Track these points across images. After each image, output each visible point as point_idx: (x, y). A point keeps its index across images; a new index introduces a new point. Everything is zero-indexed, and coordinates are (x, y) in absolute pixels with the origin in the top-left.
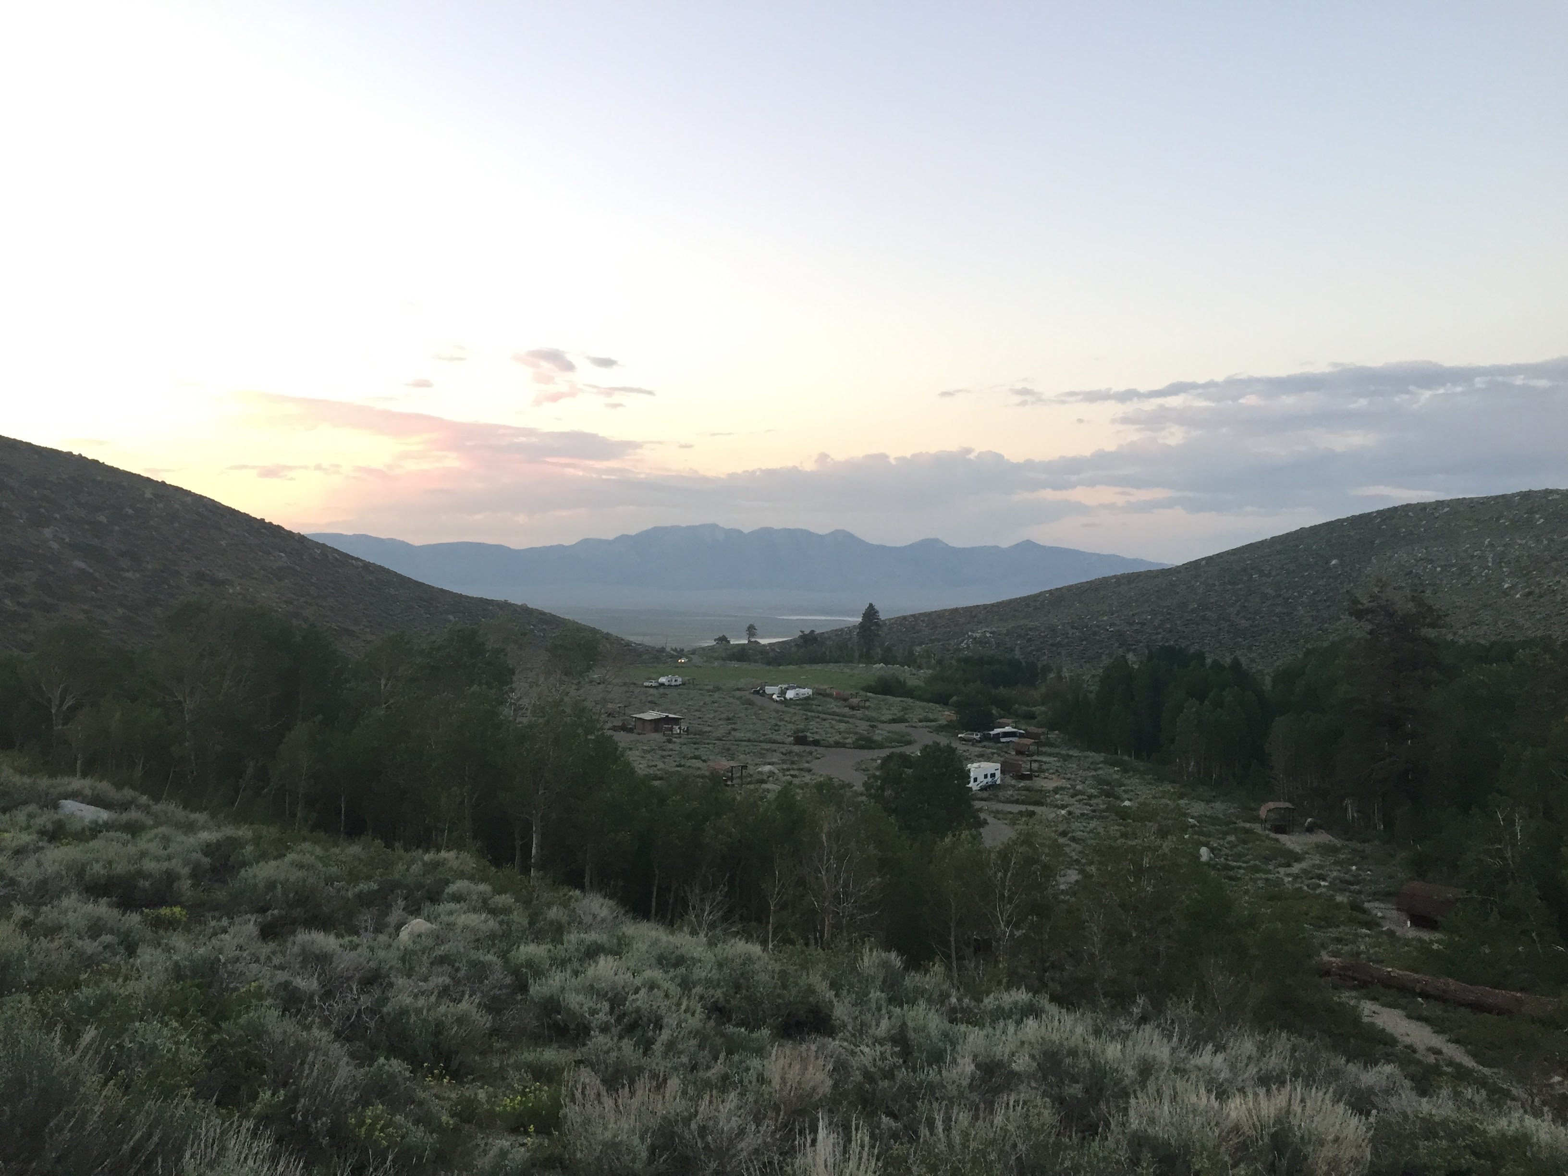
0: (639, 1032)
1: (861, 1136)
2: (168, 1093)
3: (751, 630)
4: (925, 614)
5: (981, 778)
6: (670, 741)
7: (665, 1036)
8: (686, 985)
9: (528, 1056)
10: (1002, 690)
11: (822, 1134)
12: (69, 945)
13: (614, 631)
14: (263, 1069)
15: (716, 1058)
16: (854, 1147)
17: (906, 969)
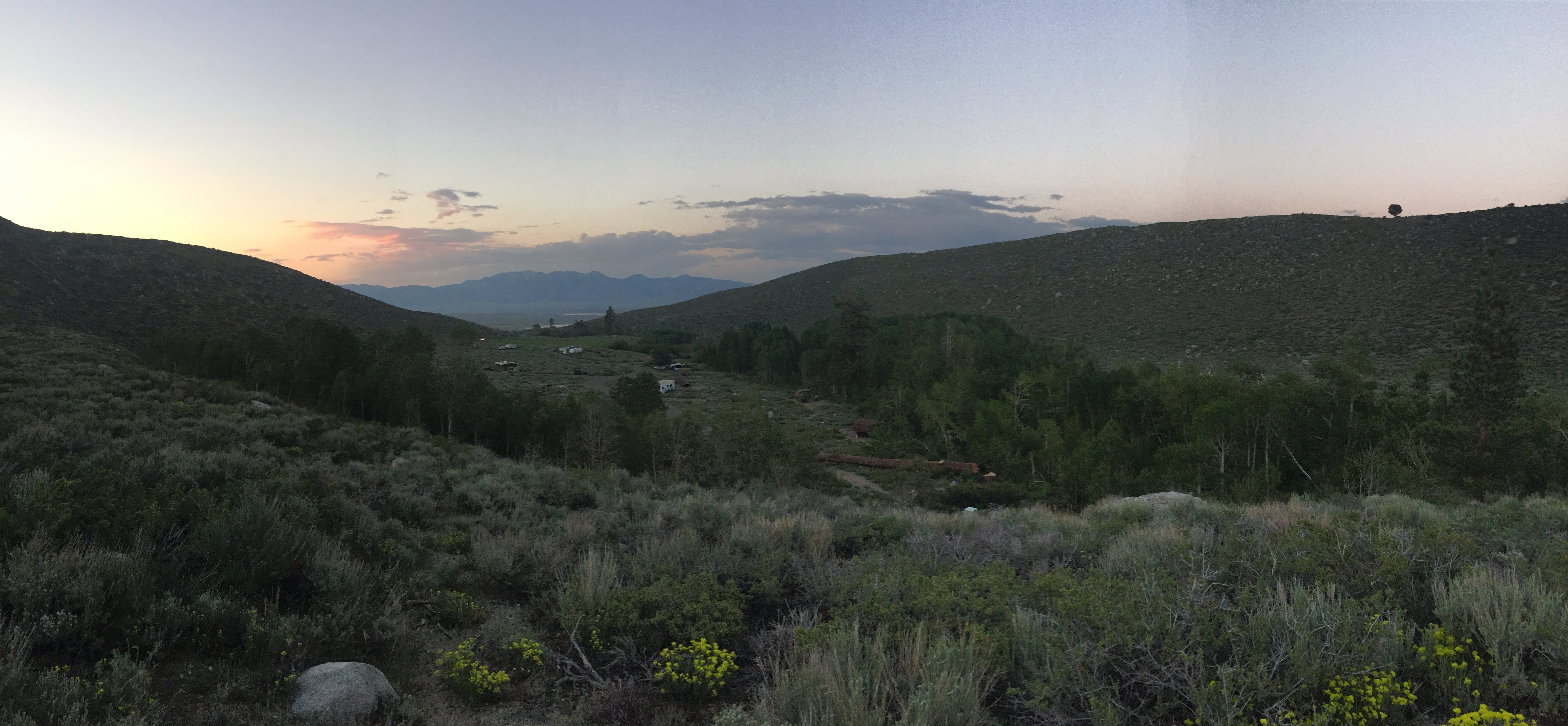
0: (504, 509)
1: (609, 554)
2: (307, 527)
3: (552, 321)
4: (636, 311)
5: (665, 387)
6: (512, 375)
7: (517, 510)
8: (525, 487)
9: (455, 519)
10: (675, 346)
11: (591, 553)
12: (261, 460)
13: (483, 323)
14: (341, 519)
15: (541, 521)
16: (606, 559)
17: (631, 476)
